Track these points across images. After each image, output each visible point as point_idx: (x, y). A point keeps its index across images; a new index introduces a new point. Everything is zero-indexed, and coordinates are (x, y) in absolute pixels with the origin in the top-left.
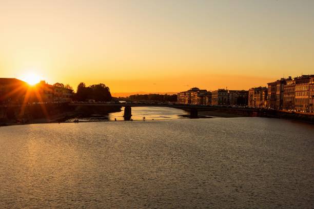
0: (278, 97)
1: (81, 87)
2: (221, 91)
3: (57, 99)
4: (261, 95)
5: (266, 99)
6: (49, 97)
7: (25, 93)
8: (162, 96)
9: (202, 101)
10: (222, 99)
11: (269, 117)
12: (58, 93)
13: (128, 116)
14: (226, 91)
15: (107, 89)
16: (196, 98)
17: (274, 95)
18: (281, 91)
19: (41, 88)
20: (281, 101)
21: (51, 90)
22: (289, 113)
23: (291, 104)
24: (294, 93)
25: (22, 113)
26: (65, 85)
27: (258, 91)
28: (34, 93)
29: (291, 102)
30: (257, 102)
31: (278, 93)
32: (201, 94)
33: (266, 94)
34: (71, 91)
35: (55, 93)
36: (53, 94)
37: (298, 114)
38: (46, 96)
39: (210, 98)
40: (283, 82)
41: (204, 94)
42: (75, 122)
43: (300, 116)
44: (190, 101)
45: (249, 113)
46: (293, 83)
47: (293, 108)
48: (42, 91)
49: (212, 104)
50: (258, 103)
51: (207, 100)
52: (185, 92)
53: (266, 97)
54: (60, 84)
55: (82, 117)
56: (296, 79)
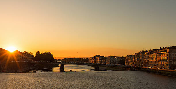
0: (141, 60)
1: (38, 53)
2: (111, 57)
3: (24, 59)
4: (132, 59)
5: (134, 61)
6: (20, 59)
7: (8, 57)
8: (81, 59)
9: (101, 62)
10: (112, 61)
11: (136, 71)
12: (25, 57)
13: (62, 69)
14: (114, 57)
15: (52, 55)
16: (99, 60)
17: (138, 59)
18: (142, 57)
19: (16, 53)
20: (142, 62)
21: (21, 55)
22: (146, 69)
23: (147, 64)
24: (149, 58)
25: (6, 67)
26: (29, 52)
27: (130, 57)
28: (12, 56)
29: (147, 63)
31: (141, 58)
32: (101, 58)
33: (135, 59)
34: (32, 55)
35: (24, 56)
36: (22, 57)
37: (151, 69)
38: (19, 58)
39: (106, 60)
40: (143, 52)
41: (103, 58)
42: (34, 72)
43: (152, 70)
44: (95, 62)
45: (126, 68)
46: (149, 53)
47: (148, 66)
48: (17, 55)
49: (107, 64)
50: (130, 63)
51: (104, 61)
52: (92, 57)
53: (134, 60)
54: (26, 52)
55: (38, 70)
56: (149, 51)
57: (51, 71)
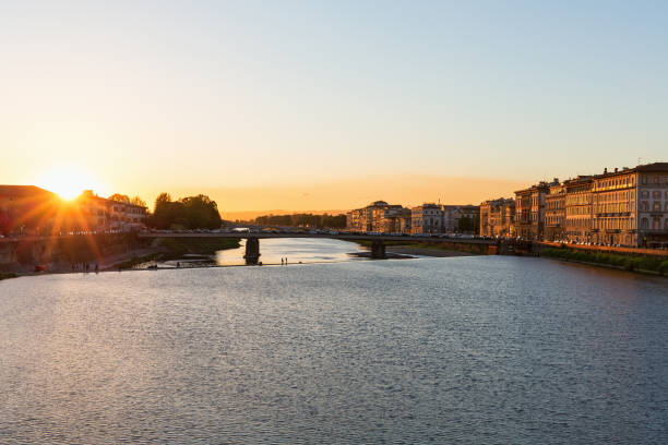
0: (534, 217)
1: (163, 202)
2: (429, 207)
3: (115, 224)
4: (504, 213)
5: (513, 222)
6: (101, 221)
7: (54, 215)
8: (318, 217)
9: (393, 227)
10: (432, 222)
11: (519, 255)
12: (117, 213)
13: (252, 257)
14: (439, 207)
15: (212, 205)
16: (383, 220)
17: (526, 215)
18: (541, 207)
19: (84, 203)
20: (541, 224)
21: (105, 208)
22: (554, 247)
23: (558, 230)
24: (563, 209)
25: (49, 252)
26: (131, 197)
27: (497, 206)
28: (71, 213)
29: (558, 225)
30: (496, 228)
31: (535, 209)
32: (391, 212)
33: (513, 212)
34: (143, 209)
35: (113, 213)
36: (108, 215)
37: (572, 249)
38: (95, 220)
39: (409, 220)
40: (544, 188)
41: (397, 213)
42: (151, 268)
43: (575, 251)
44: (370, 227)
45: (482, 248)
46: (562, 191)
47: (563, 238)
48: (87, 210)
49: (413, 232)
50: (498, 228)
51: (403, 223)
52: (360, 210)
53: (512, 218)
54: (122, 197)
55: (163, 260)
56: (566, 182)
57: (213, 263)
